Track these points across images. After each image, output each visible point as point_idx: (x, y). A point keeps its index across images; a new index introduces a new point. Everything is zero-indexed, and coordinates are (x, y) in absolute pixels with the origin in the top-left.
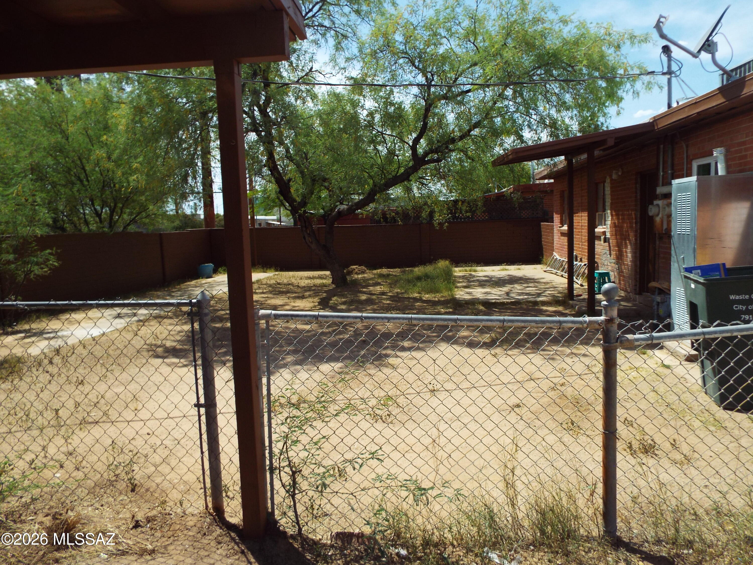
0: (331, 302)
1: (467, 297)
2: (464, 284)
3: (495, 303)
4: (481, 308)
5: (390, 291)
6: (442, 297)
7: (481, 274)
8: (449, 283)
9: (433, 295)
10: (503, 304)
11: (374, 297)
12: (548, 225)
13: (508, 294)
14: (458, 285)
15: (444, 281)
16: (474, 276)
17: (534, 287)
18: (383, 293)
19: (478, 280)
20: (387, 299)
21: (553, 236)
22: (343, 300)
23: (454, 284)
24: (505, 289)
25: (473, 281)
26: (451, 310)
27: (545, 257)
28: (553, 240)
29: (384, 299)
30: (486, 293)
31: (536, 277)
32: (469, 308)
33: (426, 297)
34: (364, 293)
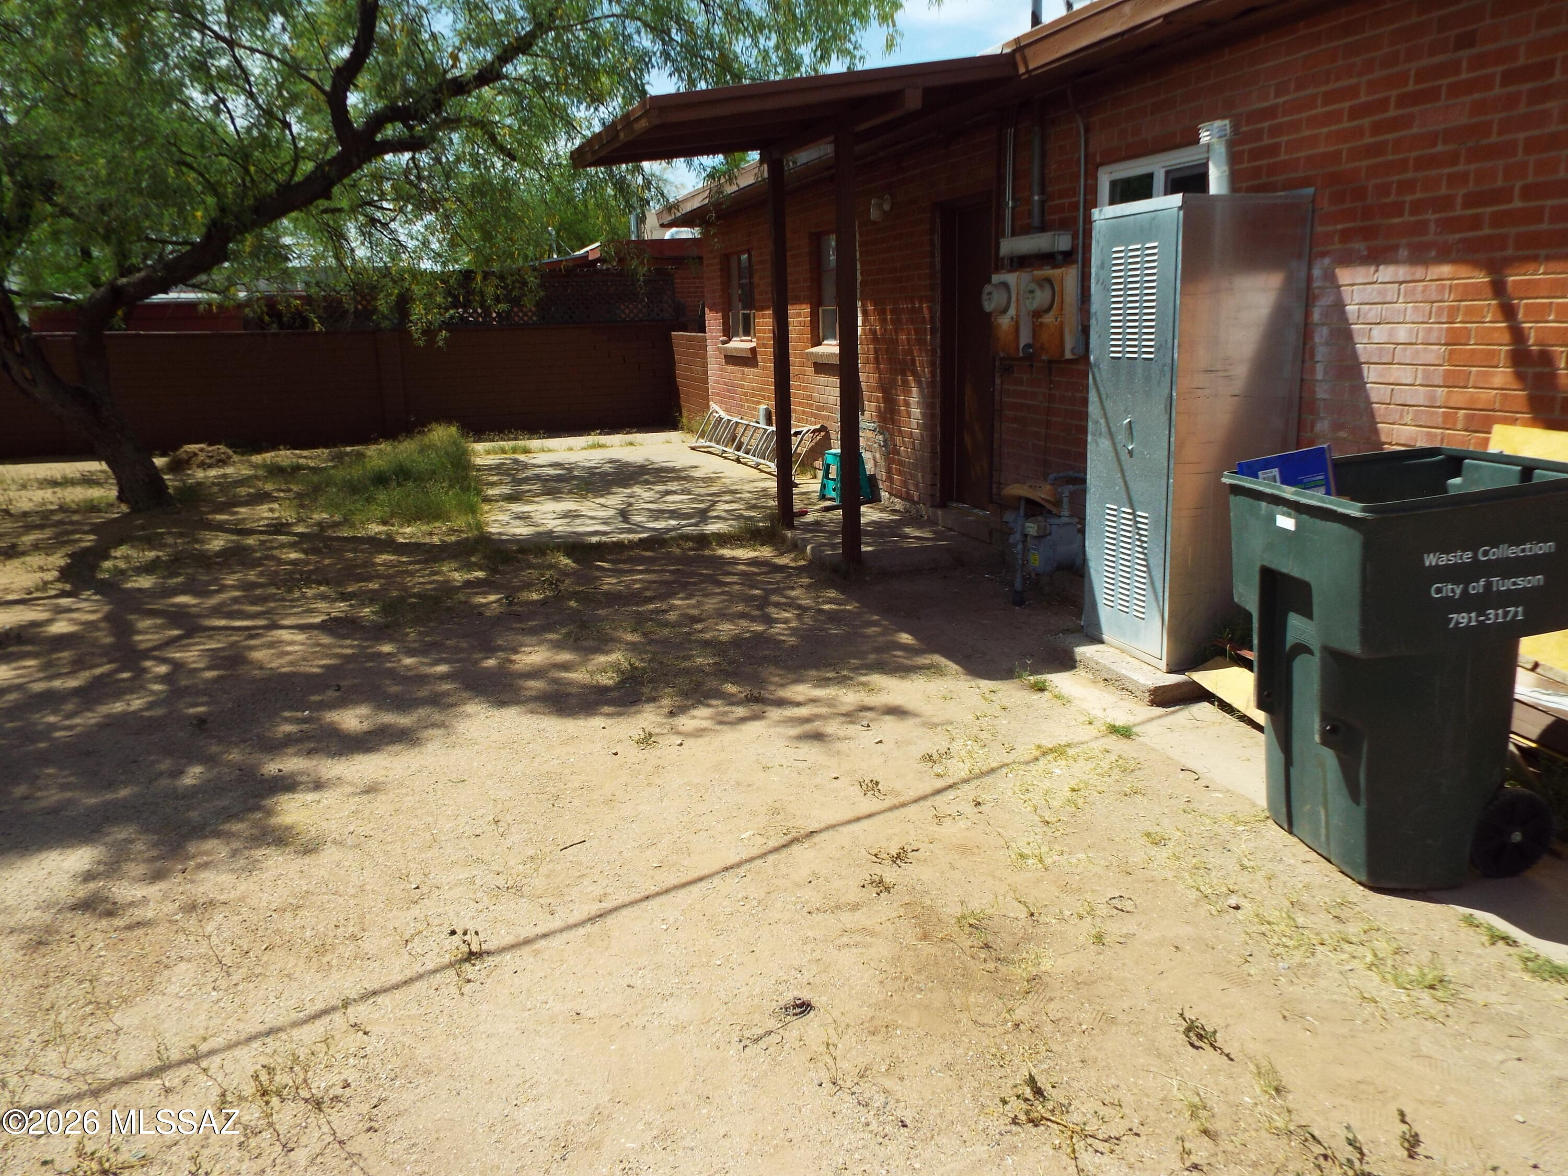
0: (107, 564)
1: (522, 530)
2: (506, 490)
3: (599, 545)
4: (565, 561)
5: (300, 520)
6: (452, 531)
7: (542, 459)
8: (466, 489)
9: (424, 528)
10: (619, 546)
11: (251, 541)
12: (690, 339)
13: (624, 514)
14: (490, 492)
15: (451, 486)
16: (526, 466)
17: (684, 492)
18: (278, 528)
19: (538, 477)
20: (293, 546)
21: (705, 365)
22: (151, 554)
23: (479, 492)
24: (615, 500)
25: (527, 480)
26: (480, 574)
27: (685, 413)
28: (706, 373)
29: (282, 546)
30: (566, 515)
31: (678, 465)
32: (530, 566)
33: (407, 532)
34: (221, 527)
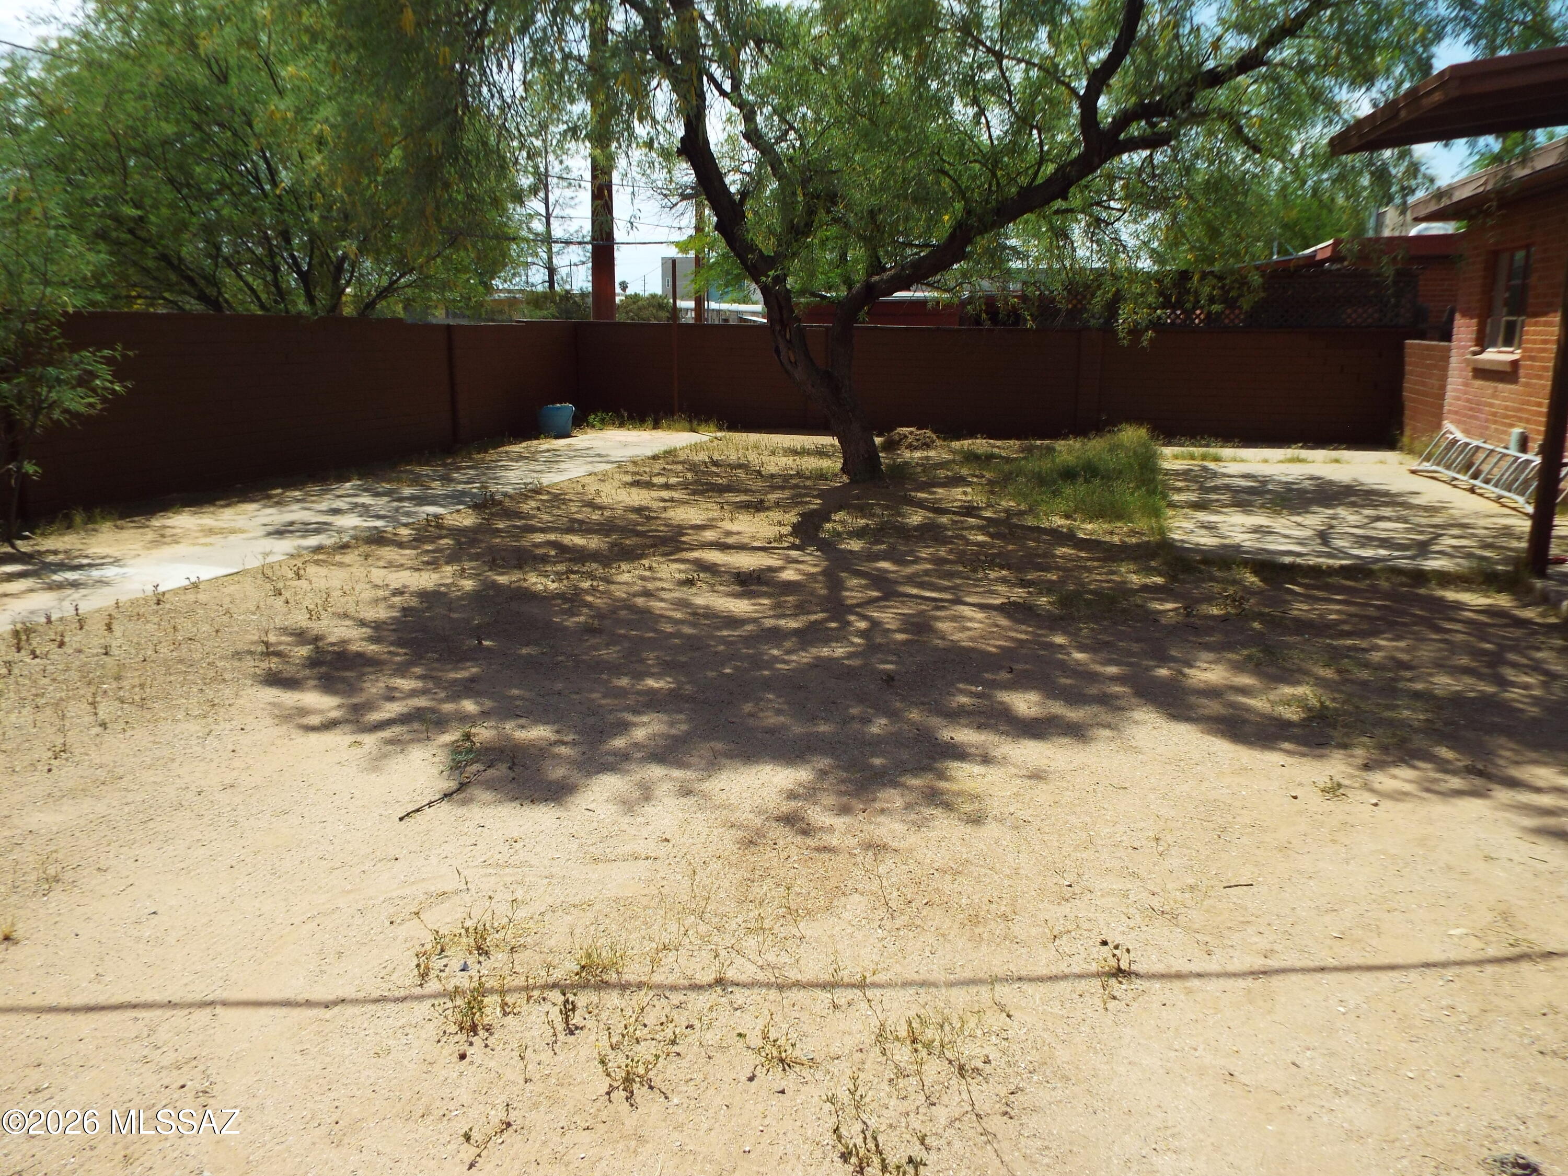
0: (828, 526)
1: (1207, 540)
2: (1193, 497)
3: (1292, 567)
4: (1251, 579)
5: (989, 505)
6: (1133, 533)
7: (1233, 468)
8: (1152, 492)
9: (1105, 526)
10: (1315, 571)
11: (944, 520)
12: (1428, 348)
13: (1323, 537)
14: (1176, 497)
15: (1138, 488)
16: (1215, 475)
17: (1398, 519)
18: (970, 510)
19: (1228, 488)
20: (980, 528)
21: (1444, 378)
22: (862, 522)
23: (1165, 497)
24: (1315, 519)
25: (1215, 489)
26: (1159, 580)
27: (1408, 431)
28: (1443, 387)
29: (972, 528)
30: (1257, 530)
31: (1394, 488)
32: (1213, 579)
33: (1088, 529)
34: (921, 504)
